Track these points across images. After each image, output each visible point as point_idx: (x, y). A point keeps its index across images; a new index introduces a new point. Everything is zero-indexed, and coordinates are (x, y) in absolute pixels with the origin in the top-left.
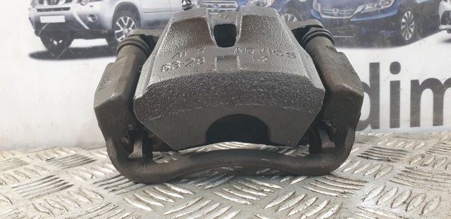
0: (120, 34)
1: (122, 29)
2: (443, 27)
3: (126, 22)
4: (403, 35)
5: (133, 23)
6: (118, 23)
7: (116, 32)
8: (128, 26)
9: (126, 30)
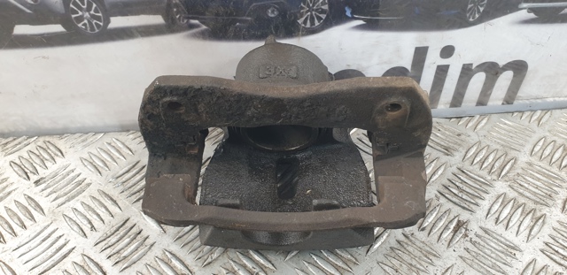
0: (80, 19)
1: (80, 13)
2: (525, 5)
3: (84, 5)
4: (468, 15)
5: (94, 5)
6: (71, 6)
7: (73, 16)
8: (89, 9)
9: (87, 15)
